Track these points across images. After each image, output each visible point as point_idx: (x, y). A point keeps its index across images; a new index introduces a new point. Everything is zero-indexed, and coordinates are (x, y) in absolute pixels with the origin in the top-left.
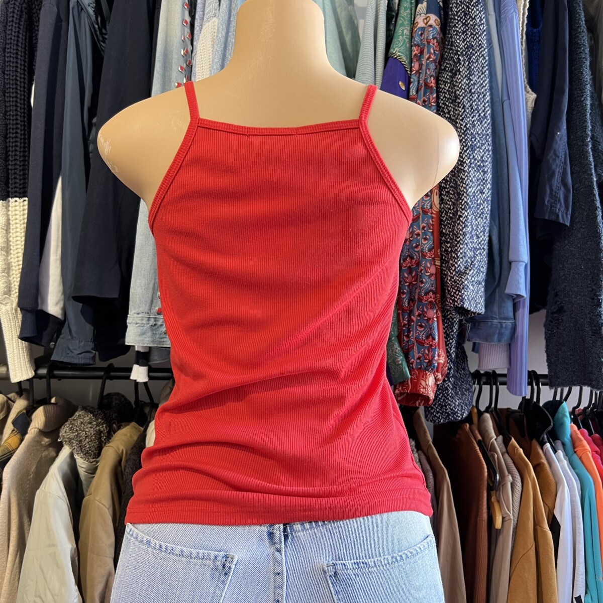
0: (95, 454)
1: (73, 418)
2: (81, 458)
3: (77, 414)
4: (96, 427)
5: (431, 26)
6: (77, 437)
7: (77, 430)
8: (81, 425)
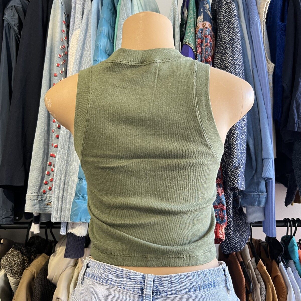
0: (20, 274)
1: (8, 253)
2: (11, 276)
3: (11, 250)
4: (22, 257)
5: (206, 28)
6: (9, 264)
7: (10, 260)
8: (12, 257)
